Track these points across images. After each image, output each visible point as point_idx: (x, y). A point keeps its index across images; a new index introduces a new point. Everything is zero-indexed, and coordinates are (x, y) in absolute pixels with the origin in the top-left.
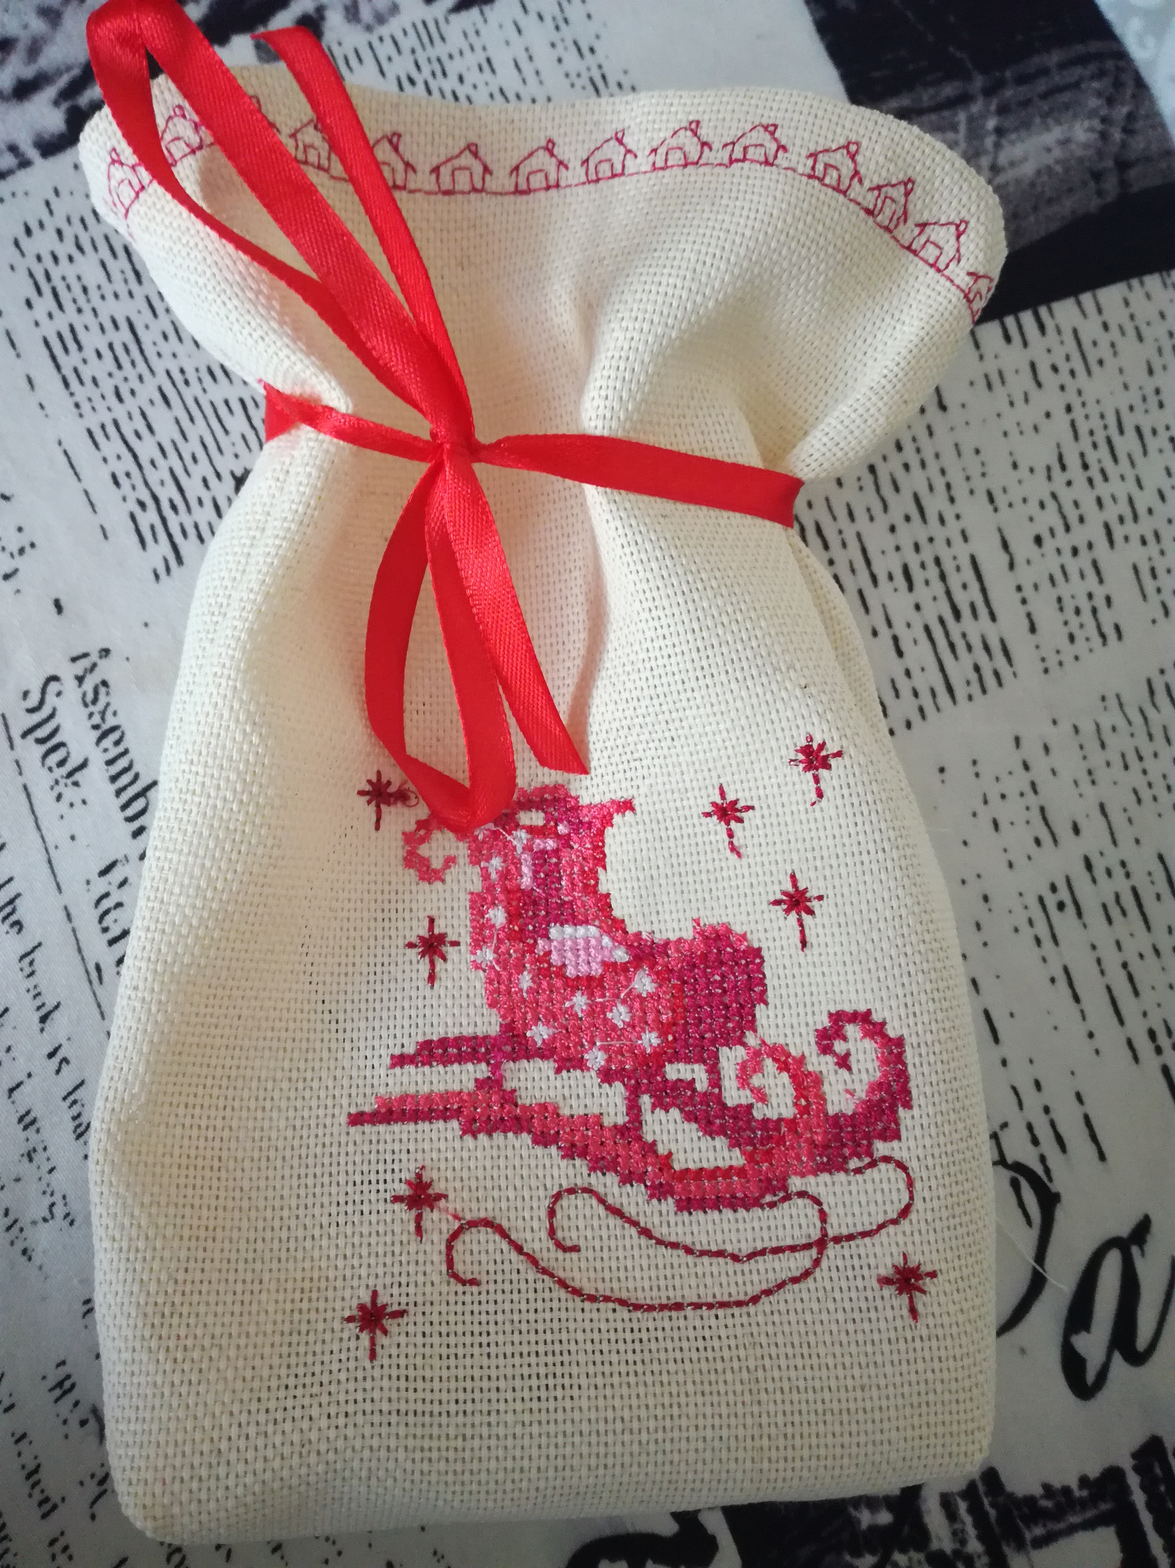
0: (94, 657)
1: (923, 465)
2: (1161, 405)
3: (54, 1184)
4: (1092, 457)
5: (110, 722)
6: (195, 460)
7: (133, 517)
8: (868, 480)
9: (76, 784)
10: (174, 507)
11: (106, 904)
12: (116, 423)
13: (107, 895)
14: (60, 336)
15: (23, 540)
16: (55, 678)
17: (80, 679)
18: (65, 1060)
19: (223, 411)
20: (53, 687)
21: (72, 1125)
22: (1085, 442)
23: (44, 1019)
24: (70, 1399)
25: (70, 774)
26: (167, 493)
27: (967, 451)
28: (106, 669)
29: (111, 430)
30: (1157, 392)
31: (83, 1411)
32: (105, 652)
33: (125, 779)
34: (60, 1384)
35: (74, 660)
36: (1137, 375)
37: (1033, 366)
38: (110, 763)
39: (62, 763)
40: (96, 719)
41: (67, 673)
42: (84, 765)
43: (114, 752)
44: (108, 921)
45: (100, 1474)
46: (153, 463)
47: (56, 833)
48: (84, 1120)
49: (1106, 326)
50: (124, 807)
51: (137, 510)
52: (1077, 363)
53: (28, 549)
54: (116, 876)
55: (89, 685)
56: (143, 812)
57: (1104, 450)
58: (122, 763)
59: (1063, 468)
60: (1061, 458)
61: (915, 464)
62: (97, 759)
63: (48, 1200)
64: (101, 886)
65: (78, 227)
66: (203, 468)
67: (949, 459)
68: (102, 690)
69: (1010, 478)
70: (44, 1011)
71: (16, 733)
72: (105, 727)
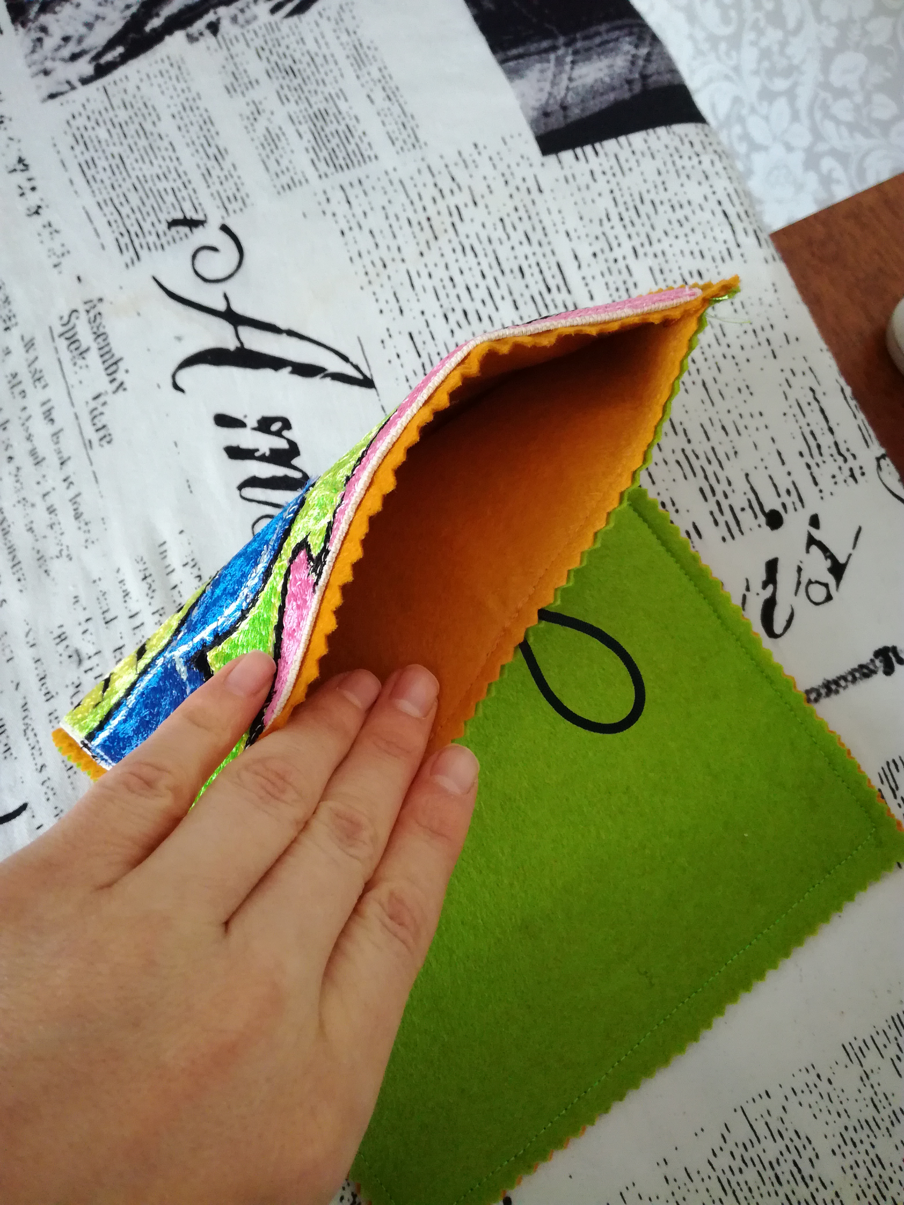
0: (95, 302)
1: (530, 218)
2: (666, 189)
3: (63, 542)
4: (625, 215)
5: (102, 330)
6: (148, 214)
7: (117, 240)
8: (499, 225)
9: (84, 358)
10: (137, 235)
11: (96, 413)
12: (111, 200)
13: (95, 409)
14: (87, 162)
15: (63, 250)
16: (75, 311)
17: (88, 312)
18: (71, 483)
19: (163, 193)
20: (75, 314)
21: (73, 513)
22: (622, 208)
23: (62, 464)
24: (65, 643)
25: (81, 354)
26: (134, 229)
27: (554, 211)
28: (100, 307)
29: (109, 202)
30: (663, 183)
31: (70, 651)
32: (101, 300)
33: (107, 357)
34: (59, 637)
35: (86, 303)
36: (651, 176)
37: (592, 172)
38: (100, 349)
39: (77, 349)
40: (95, 330)
41: (82, 308)
42: (88, 350)
43: (103, 344)
44: (96, 421)
45: (77, 683)
46: (128, 216)
47: (72, 380)
48: (80, 510)
49: (633, 152)
50: (106, 369)
51: (120, 237)
52: (617, 169)
53: (66, 254)
54: (101, 400)
55: (92, 314)
56: (115, 372)
57: (633, 212)
58: (106, 349)
59: (609, 220)
60: (608, 215)
61: (525, 217)
62: (94, 347)
63: (59, 548)
64: (93, 404)
65: (97, 115)
66: (153, 218)
67: (544, 216)
68: (98, 317)
69: (579, 224)
70: (62, 460)
71: (56, 335)
72: (99, 333)
